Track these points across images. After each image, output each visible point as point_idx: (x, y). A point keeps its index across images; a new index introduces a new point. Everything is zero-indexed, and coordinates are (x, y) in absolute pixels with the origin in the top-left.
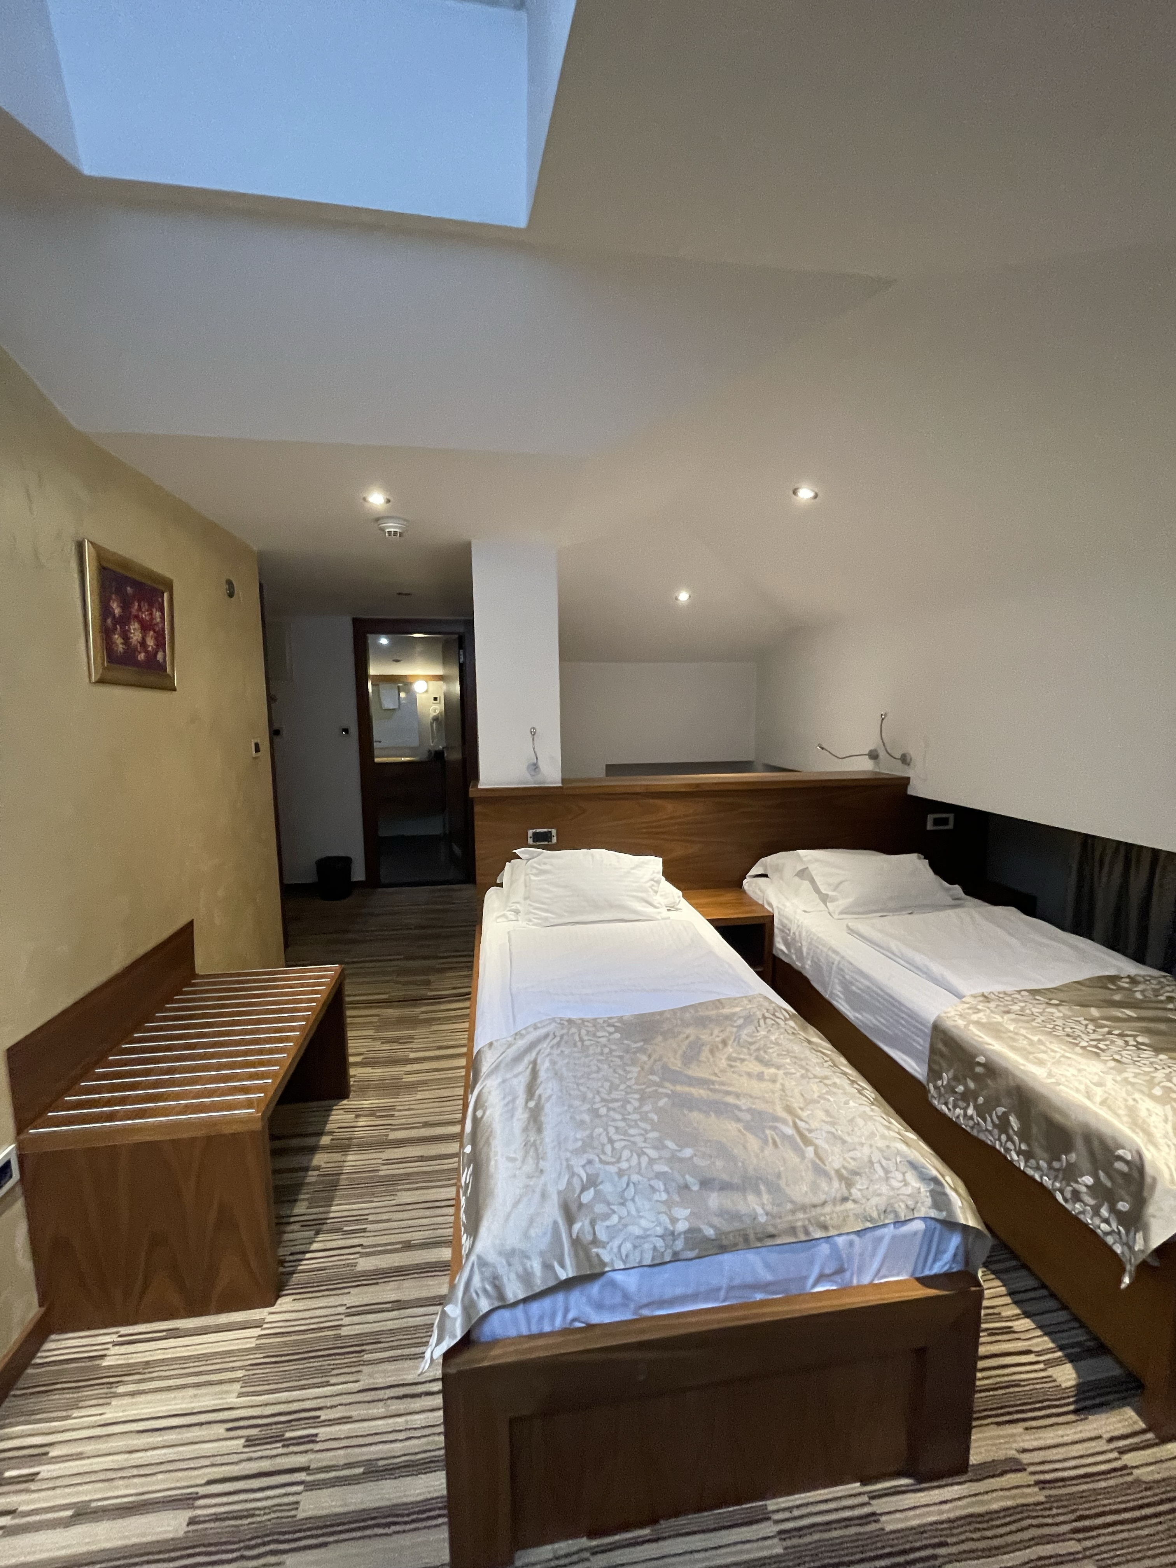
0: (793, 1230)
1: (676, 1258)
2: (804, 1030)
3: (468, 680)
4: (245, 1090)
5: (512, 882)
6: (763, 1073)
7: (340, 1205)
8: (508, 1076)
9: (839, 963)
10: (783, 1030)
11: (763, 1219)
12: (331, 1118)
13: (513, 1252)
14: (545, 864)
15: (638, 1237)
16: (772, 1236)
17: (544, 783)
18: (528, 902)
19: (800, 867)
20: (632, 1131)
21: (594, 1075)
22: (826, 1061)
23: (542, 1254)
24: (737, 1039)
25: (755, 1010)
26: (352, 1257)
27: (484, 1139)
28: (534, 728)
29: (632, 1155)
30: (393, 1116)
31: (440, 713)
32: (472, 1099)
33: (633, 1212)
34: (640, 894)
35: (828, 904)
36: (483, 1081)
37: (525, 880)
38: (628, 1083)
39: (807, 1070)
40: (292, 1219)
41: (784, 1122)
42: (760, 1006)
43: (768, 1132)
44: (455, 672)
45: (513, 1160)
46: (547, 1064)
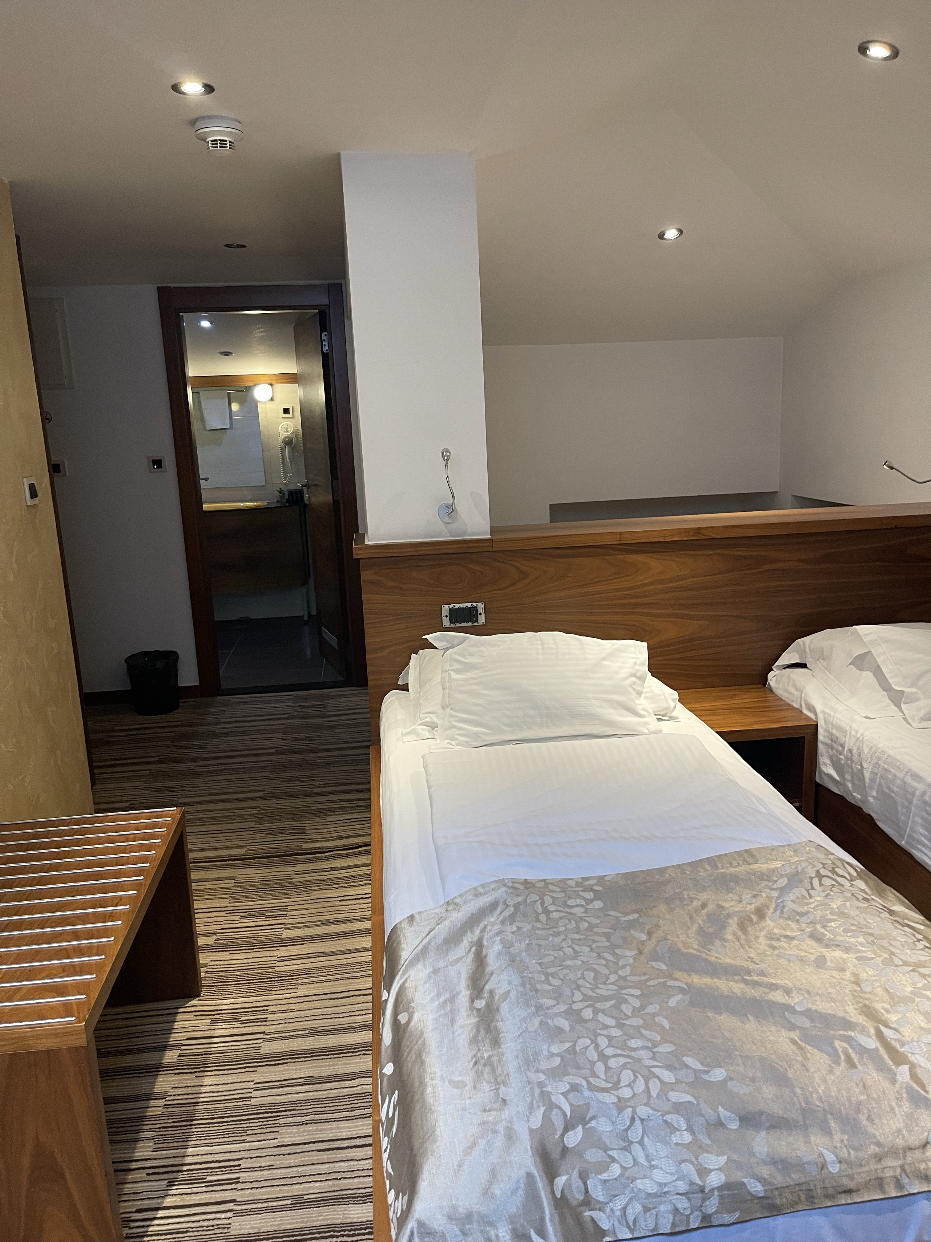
0: (880, 1183)
1: (707, 1223)
2: (880, 893)
3: (337, 383)
4: (59, 990)
5: (421, 684)
6: (824, 957)
7: (200, 1146)
8: (441, 964)
9: (924, 793)
10: (849, 895)
11: (834, 1169)
12: (177, 1025)
13: (469, 1216)
14: (471, 655)
15: (649, 1195)
16: (849, 1192)
17: (465, 534)
18: (448, 710)
19: (859, 651)
20: (633, 1043)
21: (569, 963)
22: (919, 940)
23: (512, 1219)
24: (780, 907)
25: (804, 865)
26: (223, 1216)
27: (413, 1055)
28: (447, 451)
29: (636, 1077)
30: (265, 1020)
31: (295, 432)
32: (389, 998)
33: (642, 1160)
34: (616, 697)
35: (903, 706)
36: (404, 974)
37: (442, 679)
38: (621, 973)
39: (892, 953)
40: (134, 1165)
41: (864, 1030)
42: (811, 861)
43: (837, 1044)
44: (318, 368)
45: (459, 1085)
46: (497, 947)
